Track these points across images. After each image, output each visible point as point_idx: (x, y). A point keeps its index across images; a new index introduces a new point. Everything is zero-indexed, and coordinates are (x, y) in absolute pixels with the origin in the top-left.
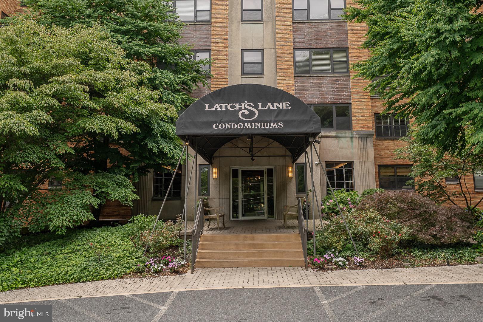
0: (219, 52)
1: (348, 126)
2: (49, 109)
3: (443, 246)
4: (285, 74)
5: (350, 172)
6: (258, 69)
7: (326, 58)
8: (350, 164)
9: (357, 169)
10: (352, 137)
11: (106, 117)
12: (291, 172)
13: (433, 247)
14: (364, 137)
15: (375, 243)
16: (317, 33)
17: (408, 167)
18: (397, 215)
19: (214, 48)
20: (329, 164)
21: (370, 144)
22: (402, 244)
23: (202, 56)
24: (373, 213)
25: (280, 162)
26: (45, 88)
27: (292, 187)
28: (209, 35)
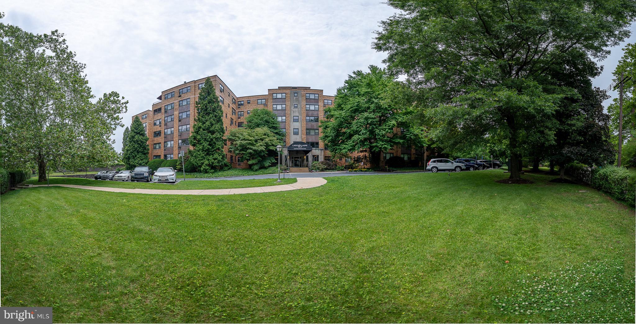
0: (288, 129)
1: (318, 147)
2: (265, 146)
3: (331, 169)
4: (304, 135)
5: (318, 157)
6: (297, 133)
7: (314, 131)
8: (318, 156)
9: (320, 157)
10: (319, 150)
11: (272, 146)
12: (305, 157)
13: (330, 169)
14: (321, 150)
15: (321, 169)
16: (312, 125)
17: (330, 157)
18: (325, 164)
19: (287, 128)
20: (313, 156)
21: (323, 151)
22: (325, 169)
23: (284, 130)
24: (321, 164)
25: (303, 155)
26: (263, 142)
27: (305, 160)
28: (285, 125)
